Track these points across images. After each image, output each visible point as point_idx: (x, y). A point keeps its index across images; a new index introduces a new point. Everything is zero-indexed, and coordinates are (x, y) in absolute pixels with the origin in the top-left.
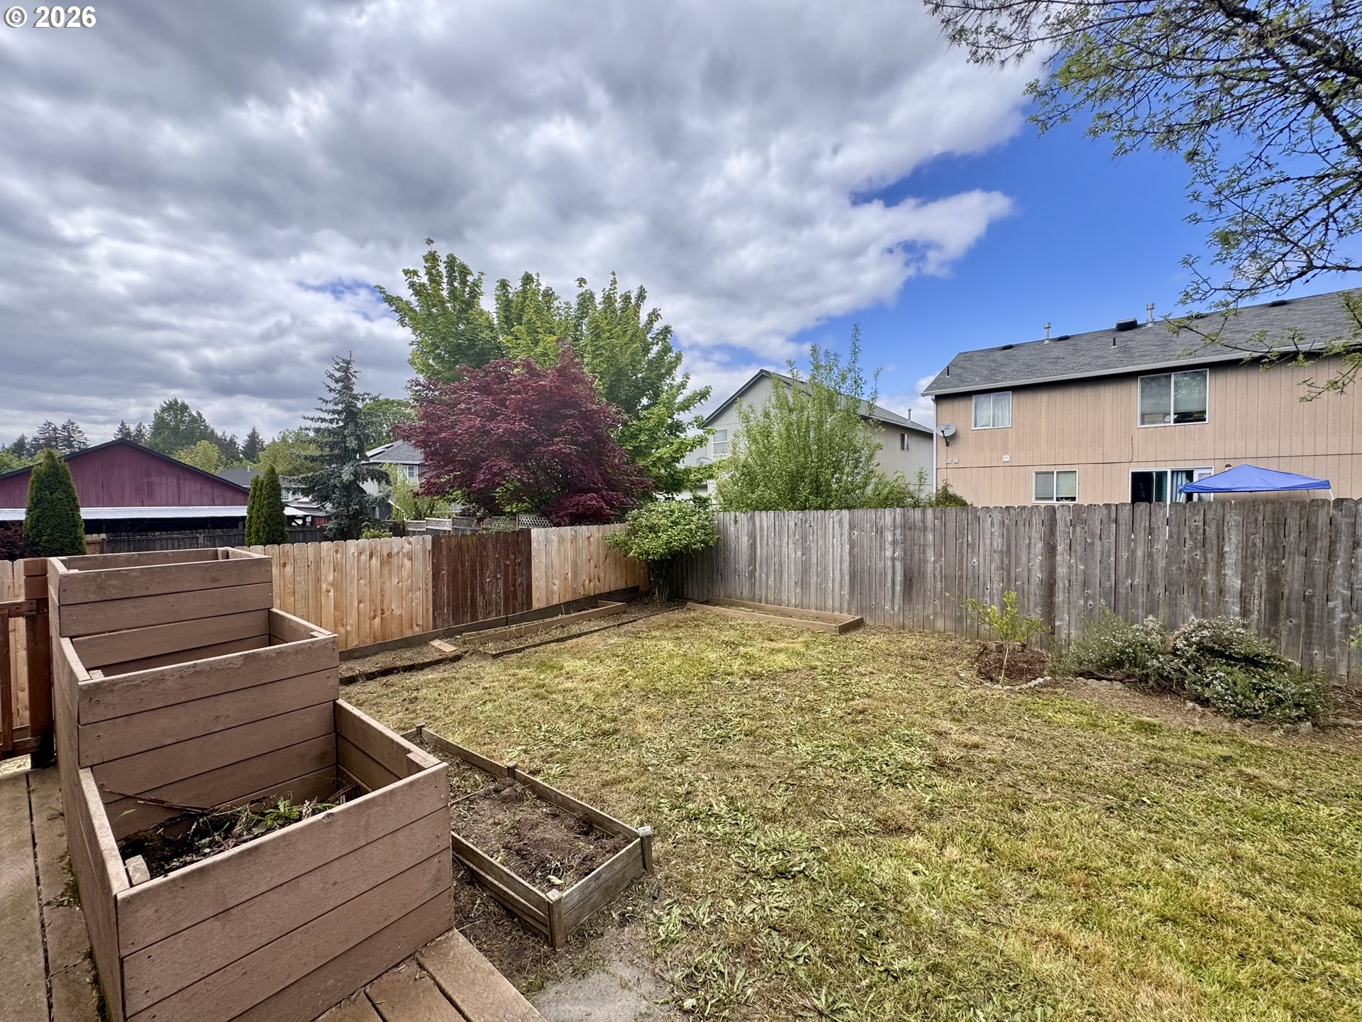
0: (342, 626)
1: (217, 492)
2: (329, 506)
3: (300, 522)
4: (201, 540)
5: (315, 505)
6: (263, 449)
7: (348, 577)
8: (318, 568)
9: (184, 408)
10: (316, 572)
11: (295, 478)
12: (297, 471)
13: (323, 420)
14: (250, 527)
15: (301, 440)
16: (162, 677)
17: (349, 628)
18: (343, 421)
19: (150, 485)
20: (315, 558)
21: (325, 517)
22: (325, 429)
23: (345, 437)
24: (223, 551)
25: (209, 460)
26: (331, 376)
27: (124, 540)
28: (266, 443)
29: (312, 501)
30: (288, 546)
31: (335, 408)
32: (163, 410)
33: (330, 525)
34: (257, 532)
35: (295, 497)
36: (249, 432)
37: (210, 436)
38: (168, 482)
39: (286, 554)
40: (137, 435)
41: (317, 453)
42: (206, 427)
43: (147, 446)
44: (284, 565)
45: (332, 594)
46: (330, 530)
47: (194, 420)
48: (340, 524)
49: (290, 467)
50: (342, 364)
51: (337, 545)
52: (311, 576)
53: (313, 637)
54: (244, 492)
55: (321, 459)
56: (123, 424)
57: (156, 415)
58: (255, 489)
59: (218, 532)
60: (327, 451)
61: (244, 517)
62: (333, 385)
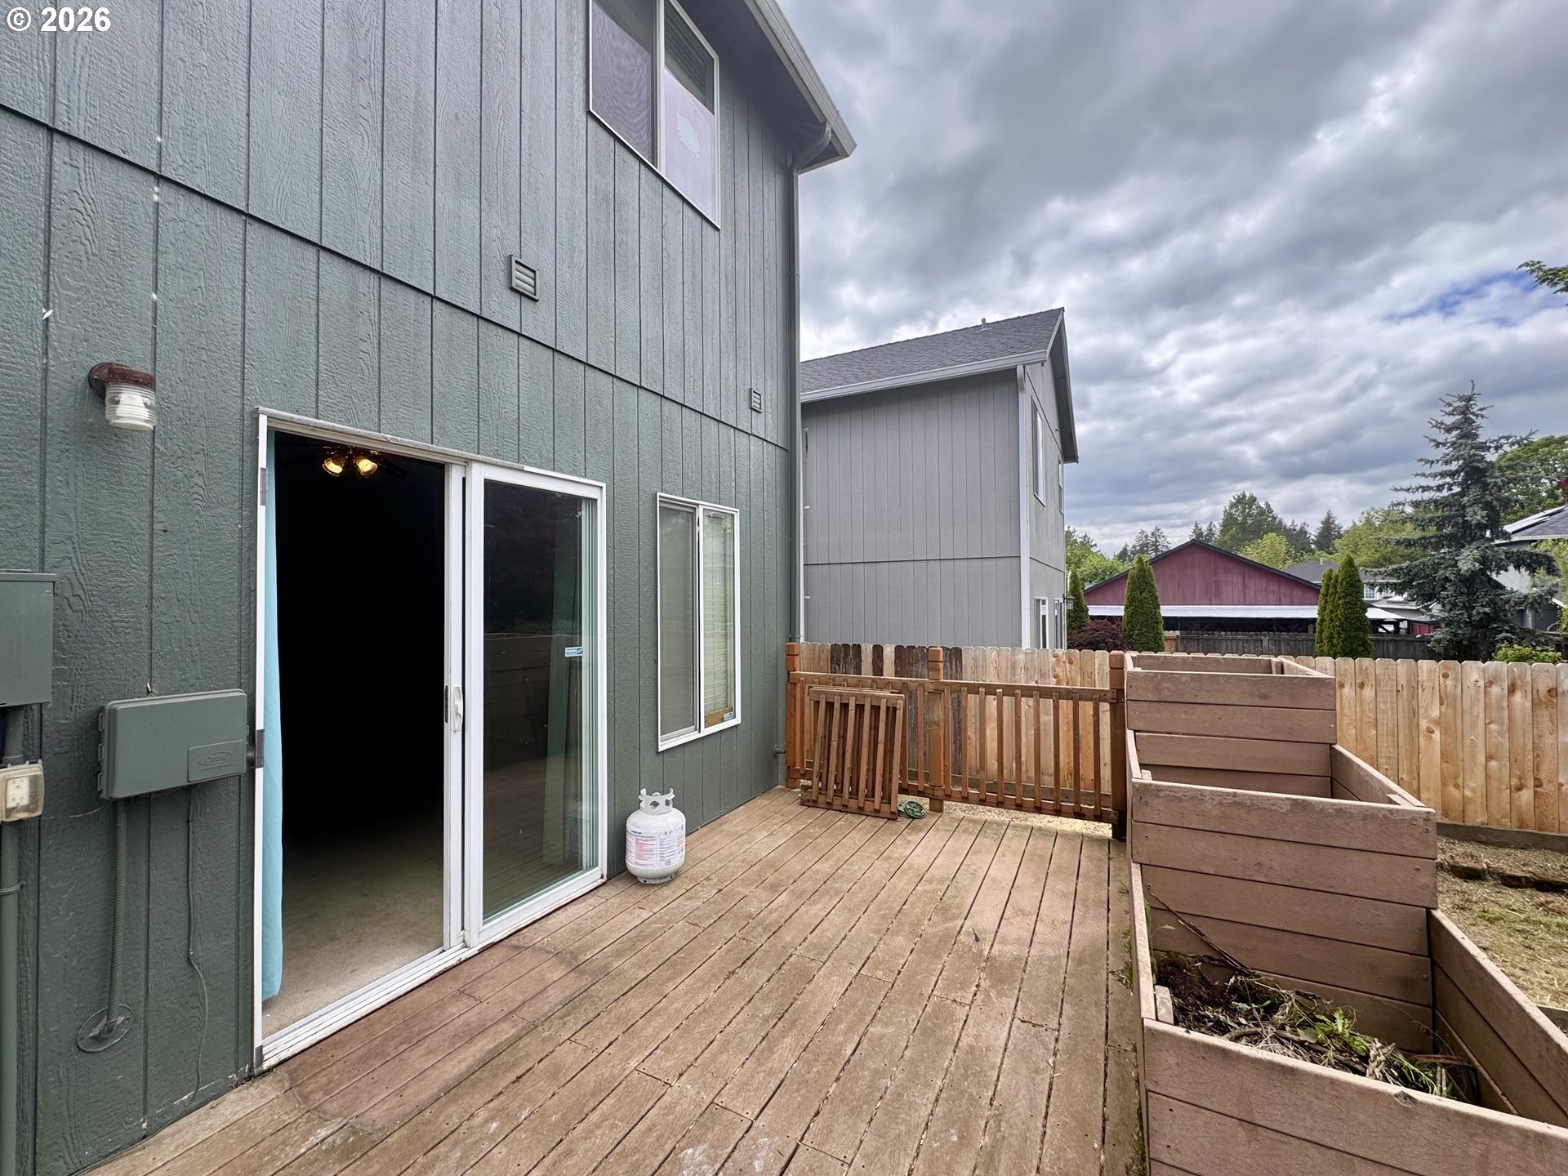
0: (1456, 786)
1: (1284, 589)
2: (1436, 608)
3: (1391, 628)
4: (1265, 643)
5: (1413, 606)
6: (1340, 536)
7: (1467, 717)
8: (1414, 696)
9: (1253, 500)
10: (1410, 702)
11: (1383, 569)
12: (1387, 560)
13: (1425, 489)
14: (1321, 632)
15: (1393, 519)
16: (1200, 798)
17: (1468, 793)
18: (1460, 484)
19: (1217, 583)
20: (1409, 681)
21: (1429, 624)
22: (1429, 502)
23: (1464, 507)
24: (1277, 663)
25: (1276, 554)
26: (1439, 425)
27: (1194, 638)
28: (1345, 528)
29: (1406, 602)
30: (1366, 662)
31: (1446, 468)
32: (1232, 506)
33: (1438, 635)
34: (1331, 637)
35: (1384, 594)
36: (1323, 517)
37: (1278, 528)
38: (1233, 581)
39: (1364, 671)
40: (1207, 535)
41: (1417, 534)
42: (1274, 518)
43: (1216, 545)
44: (1362, 685)
45: (1437, 735)
46: (1439, 641)
47: (1262, 512)
48: (1455, 635)
49: (1377, 555)
50: (1457, 404)
51: (1446, 667)
52: (1403, 705)
53: (1391, 802)
54: (1315, 589)
55: (1424, 543)
56: (1196, 526)
57: (1225, 511)
58: (1327, 585)
59: (1285, 635)
60: (1432, 530)
61: (1314, 620)
62: (1442, 436)
